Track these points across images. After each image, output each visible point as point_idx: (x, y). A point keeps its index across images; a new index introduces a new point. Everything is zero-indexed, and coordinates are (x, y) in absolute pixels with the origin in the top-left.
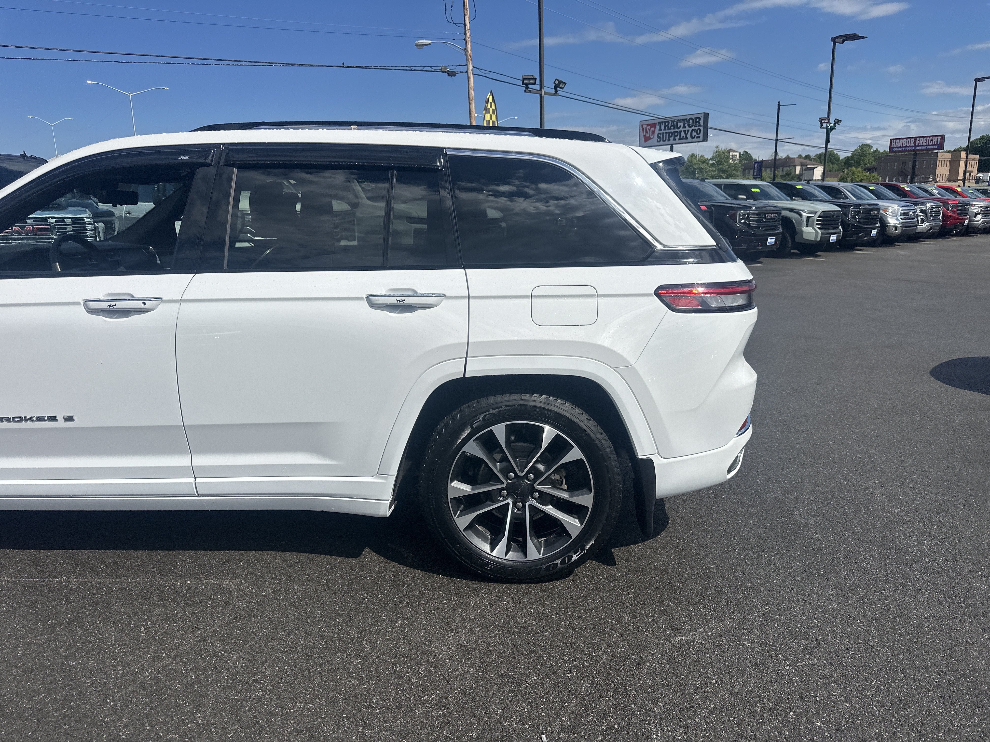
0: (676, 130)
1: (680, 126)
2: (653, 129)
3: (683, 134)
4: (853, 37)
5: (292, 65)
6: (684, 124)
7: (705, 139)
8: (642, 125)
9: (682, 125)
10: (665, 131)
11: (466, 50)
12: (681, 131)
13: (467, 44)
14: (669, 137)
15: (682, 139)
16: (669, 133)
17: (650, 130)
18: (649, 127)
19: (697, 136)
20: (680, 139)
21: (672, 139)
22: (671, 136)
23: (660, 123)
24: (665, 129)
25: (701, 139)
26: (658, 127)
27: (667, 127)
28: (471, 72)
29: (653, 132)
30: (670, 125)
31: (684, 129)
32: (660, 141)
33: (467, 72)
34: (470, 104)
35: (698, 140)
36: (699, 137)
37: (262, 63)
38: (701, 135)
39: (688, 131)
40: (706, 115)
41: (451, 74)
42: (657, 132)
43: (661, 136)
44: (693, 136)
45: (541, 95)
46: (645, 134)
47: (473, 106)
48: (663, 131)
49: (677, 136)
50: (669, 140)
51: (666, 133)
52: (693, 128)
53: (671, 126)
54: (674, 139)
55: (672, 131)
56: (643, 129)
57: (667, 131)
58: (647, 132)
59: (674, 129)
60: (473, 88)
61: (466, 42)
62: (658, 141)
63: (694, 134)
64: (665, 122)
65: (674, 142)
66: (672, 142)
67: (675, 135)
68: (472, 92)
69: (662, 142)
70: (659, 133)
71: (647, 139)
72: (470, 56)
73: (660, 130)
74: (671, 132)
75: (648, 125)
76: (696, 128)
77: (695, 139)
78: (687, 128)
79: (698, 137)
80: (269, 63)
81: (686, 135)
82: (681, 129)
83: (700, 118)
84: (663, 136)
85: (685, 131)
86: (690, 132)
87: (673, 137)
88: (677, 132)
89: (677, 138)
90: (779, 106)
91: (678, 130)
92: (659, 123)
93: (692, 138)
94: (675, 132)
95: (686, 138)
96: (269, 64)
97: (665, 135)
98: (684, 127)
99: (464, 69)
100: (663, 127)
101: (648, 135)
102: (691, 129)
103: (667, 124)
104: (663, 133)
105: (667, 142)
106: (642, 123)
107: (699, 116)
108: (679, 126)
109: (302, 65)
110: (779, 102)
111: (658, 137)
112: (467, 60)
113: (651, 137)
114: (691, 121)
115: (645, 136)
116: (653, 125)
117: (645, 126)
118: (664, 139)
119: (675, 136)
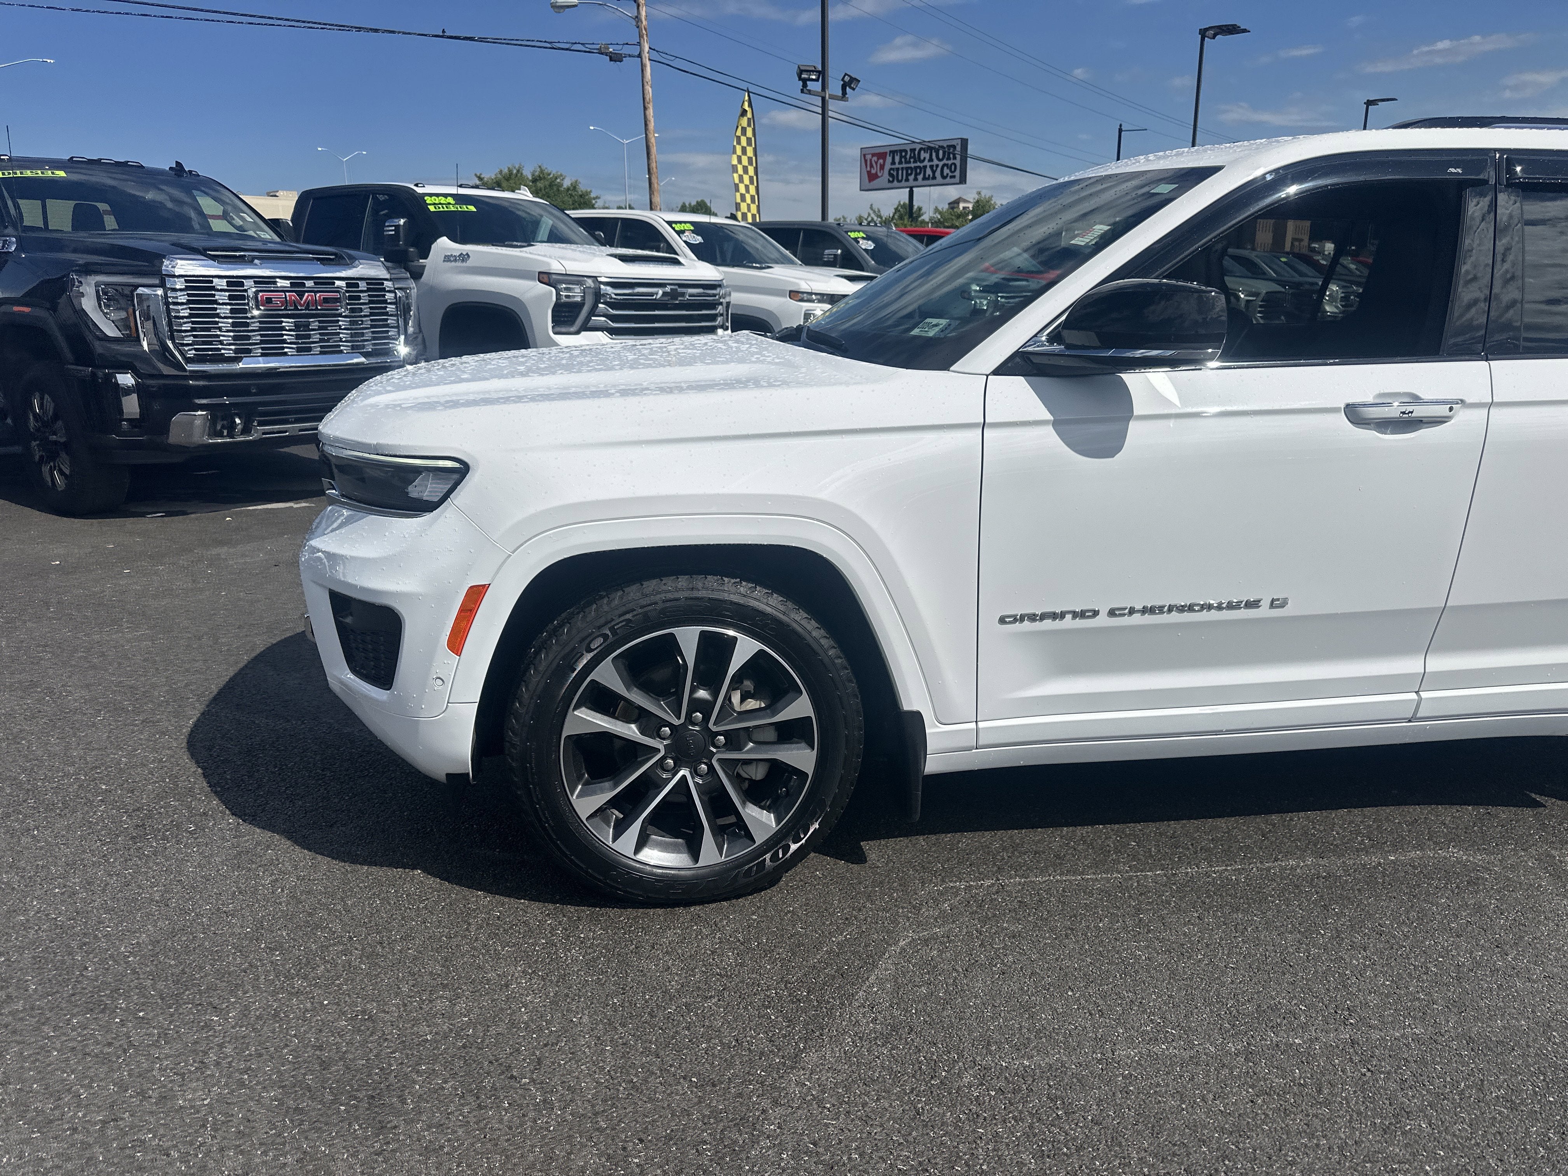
0: (918, 164)
1: (925, 158)
2: (881, 161)
3: (929, 172)
4: (1231, 30)
5: (359, 29)
6: (931, 155)
7: (963, 180)
8: (864, 155)
9: (927, 156)
10: (901, 166)
11: (637, 18)
12: (925, 167)
13: (640, 8)
14: (908, 175)
15: (928, 179)
16: (907, 169)
17: (876, 163)
18: (875, 158)
19: (950, 174)
20: (924, 178)
21: (911, 178)
22: (911, 174)
23: (893, 153)
24: (900, 163)
25: (957, 179)
26: (889, 159)
27: (903, 160)
28: (647, 55)
29: (882, 167)
30: (908, 157)
31: (931, 163)
32: (893, 181)
33: (640, 56)
34: (645, 108)
35: (953, 180)
36: (954, 177)
37: (309, 22)
38: (957, 173)
39: (937, 166)
40: (964, 142)
41: (615, 58)
42: (888, 166)
43: (895, 173)
44: (945, 174)
45: (823, 99)
46: (869, 169)
47: (650, 112)
48: (897, 166)
49: (920, 173)
50: (907, 180)
51: (902, 168)
52: (945, 161)
53: (910, 157)
54: (916, 179)
55: (912, 165)
56: (866, 161)
57: (904, 165)
58: (871, 166)
59: (915, 162)
60: (650, 83)
61: (638, 6)
62: (889, 181)
63: (946, 171)
64: (901, 151)
65: (916, 183)
66: (911, 182)
67: (918, 171)
68: (649, 89)
69: (896, 183)
70: (891, 169)
71: (872, 177)
72: (646, 30)
73: (893, 163)
74: (911, 168)
75: (873, 155)
76: (950, 162)
77: (948, 180)
78: (935, 162)
79: (952, 177)
80: (320, 24)
81: (934, 172)
82: (926, 163)
83: (954, 147)
84: (898, 174)
85: (931, 167)
86: (939, 169)
87: (913, 176)
88: (919, 167)
89: (920, 177)
90: (1120, 131)
91: (921, 165)
92: (891, 152)
93: (944, 177)
94: (916, 168)
95: (934, 178)
96: (320, 26)
97: (900, 172)
98: (931, 160)
99: (635, 51)
100: (897, 159)
101: (873, 171)
102: (941, 164)
103: (903, 154)
104: (898, 169)
105: (903, 183)
106: (864, 152)
107: (954, 143)
108: (922, 158)
109: (376, 31)
110: (1121, 125)
111: (890, 174)
112: (641, 36)
113: (880, 174)
114: (941, 152)
115: (869, 173)
116: (882, 156)
117: (869, 157)
118: (900, 178)
119: (916, 175)
